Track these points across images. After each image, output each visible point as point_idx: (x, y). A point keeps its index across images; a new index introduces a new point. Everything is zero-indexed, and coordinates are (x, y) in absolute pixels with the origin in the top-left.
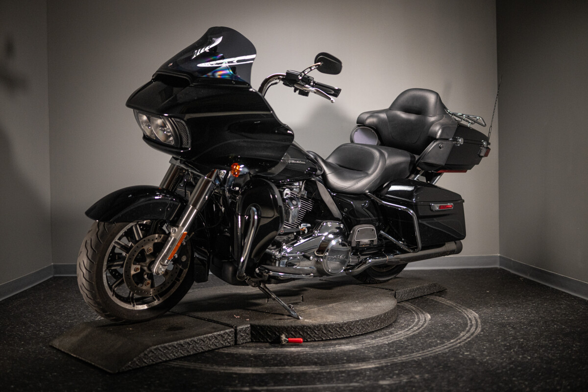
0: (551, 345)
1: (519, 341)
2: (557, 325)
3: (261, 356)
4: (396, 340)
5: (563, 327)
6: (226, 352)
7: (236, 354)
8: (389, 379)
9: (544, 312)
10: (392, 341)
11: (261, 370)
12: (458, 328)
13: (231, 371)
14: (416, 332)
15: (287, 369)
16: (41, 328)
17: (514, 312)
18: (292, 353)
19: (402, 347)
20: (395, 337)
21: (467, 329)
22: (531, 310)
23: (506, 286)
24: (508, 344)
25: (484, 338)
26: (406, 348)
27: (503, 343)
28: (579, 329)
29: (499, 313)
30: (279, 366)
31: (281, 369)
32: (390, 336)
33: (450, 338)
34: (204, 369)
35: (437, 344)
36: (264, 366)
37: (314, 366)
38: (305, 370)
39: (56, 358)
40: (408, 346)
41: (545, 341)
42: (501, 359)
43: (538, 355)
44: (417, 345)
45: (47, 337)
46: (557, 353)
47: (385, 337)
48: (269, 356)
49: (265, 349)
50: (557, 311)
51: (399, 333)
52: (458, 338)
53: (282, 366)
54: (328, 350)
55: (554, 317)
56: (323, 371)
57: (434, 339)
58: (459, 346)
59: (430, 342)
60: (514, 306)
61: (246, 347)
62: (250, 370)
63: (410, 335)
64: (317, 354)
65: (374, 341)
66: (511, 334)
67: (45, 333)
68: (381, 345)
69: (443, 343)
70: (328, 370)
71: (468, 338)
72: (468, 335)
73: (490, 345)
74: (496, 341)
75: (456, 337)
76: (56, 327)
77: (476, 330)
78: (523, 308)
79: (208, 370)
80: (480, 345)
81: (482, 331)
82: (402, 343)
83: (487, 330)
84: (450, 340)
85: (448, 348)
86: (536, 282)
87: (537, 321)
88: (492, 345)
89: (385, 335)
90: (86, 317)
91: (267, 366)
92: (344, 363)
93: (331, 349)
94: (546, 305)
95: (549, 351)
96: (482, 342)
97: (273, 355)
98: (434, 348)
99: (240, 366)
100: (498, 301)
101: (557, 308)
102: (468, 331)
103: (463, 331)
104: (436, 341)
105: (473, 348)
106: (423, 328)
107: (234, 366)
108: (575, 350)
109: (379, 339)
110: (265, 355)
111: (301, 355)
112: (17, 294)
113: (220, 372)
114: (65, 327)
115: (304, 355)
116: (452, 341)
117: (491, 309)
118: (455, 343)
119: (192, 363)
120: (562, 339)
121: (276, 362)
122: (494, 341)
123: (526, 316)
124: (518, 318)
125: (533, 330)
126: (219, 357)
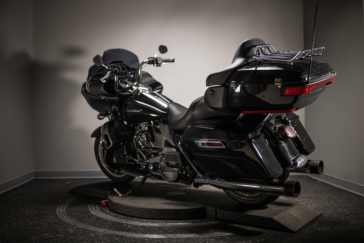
0: (338, 221)
1: (318, 219)
2: (341, 210)
3: (161, 227)
5: (345, 210)
6: (141, 225)
7: (147, 226)
8: (241, 242)
9: (333, 202)
11: (162, 236)
13: (144, 237)
15: (178, 235)
16: (27, 210)
17: (315, 201)
18: (181, 226)
22: (325, 200)
23: (309, 186)
28: (354, 212)
30: (173, 234)
31: (174, 235)
34: (127, 235)
36: (164, 234)
37: (194, 234)
38: (189, 236)
39: (36, 229)
42: (308, 230)
43: (330, 228)
45: (31, 216)
46: (342, 227)
48: (167, 228)
49: (164, 223)
50: (341, 201)
53: (175, 234)
54: (203, 224)
55: (339, 205)
56: (200, 237)
60: (315, 198)
61: (153, 222)
62: (155, 236)
64: (196, 226)
67: (29, 213)
70: (203, 236)
78: (320, 199)
79: (130, 236)
86: (328, 183)
87: (329, 207)
90: (55, 204)
91: (166, 234)
92: (213, 232)
93: (205, 223)
94: (334, 198)
95: (336, 225)
97: (169, 227)
99: (150, 234)
100: (305, 195)
101: (341, 199)
107: (146, 233)
108: (352, 225)
110: (165, 227)
111: (187, 227)
113: (137, 238)
115: (188, 227)
119: (120, 232)
120: (344, 218)
121: (171, 231)
123: (322, 204)
124: (317, 205)
125: (327, 212)
126: (137, 228)
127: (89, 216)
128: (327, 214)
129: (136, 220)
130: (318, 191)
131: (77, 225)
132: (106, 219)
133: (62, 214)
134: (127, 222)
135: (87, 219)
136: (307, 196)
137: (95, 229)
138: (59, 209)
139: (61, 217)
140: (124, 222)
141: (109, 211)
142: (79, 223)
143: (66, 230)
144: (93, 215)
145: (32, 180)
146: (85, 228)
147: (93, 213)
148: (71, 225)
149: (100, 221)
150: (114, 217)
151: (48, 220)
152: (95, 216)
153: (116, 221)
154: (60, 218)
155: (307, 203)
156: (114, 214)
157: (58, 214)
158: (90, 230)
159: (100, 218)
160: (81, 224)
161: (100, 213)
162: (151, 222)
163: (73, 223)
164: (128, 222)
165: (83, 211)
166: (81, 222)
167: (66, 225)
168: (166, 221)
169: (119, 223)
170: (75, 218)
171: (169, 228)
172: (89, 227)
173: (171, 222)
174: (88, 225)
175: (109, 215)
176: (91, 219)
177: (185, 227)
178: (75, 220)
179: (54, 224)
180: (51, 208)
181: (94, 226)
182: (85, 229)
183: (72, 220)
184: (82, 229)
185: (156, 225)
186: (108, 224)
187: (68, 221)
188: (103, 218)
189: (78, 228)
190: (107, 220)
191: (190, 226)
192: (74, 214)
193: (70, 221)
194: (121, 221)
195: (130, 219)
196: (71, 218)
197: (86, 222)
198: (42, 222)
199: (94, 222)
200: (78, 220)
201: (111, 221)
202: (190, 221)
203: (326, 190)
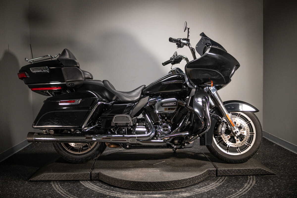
1: (276, 191)
2: (296, 179)
4: (211, 189)
9: (288, 169)
10: (209, 189)
12: (243, 181)
14: (221, 184)
17: (272, 169)
19: (214, 194)
20: (210, 187)
21: (248, 181)
22: (281, 167)
24: (270, 193)
25: (257, 188)
26: (216, 196)
27: (267, 192)
32: (208, 186)
33: (240, 188)
35: (233, 193)
40: (217, 194)
41: (290, 190)
44: (222, 193)
47: (205, 187)
49: (142, 195)
50: (295, 168)
51: (212, 184)
52: (244, 188)
54: (175, 196)
55: (293, 173)
57: (231, 188)
58: (245, 194)
59: (229, 191)
60: (272, 165)
61: (132, 193)
63: (218, 185)
65: (199, 190)
66: (271, 185)
68: (203, 193)
69: (236, 192)
71: (249, 188)
72: (249, 186)
73: (261, 193)
74: (264, 190)
75: (242, 187)
77: (253, 182)
78: (277, 166)
80: (256, 193)
81: (256, 183)
82: (214, 192)
83: (258, 182)
84: (239, 190)
85: (238, 196)
86: (282, 147)
87: (285, 176)
88: (262, 193)
89: (205, 185)
93: (177, 195)
94: (289, 164)
96: (256, 191)
98: (231, 195)
100: (263, 160)
101: (294, 166)
102: (249, 183)
103: (246, 182)
104: (232, 190)
105: (252, 196)
106: (225, 180)
109: (202, 188)
116: (241, 190)
118: (242, 192)
122: (263, 190)
123: (279, 172)
125: (283, 182)
128: (283, 184)
129: (118, 191)
130: (274, 156)
132: (92, 189)
133: (56, 184)
134: (110, 193)
135: (76, 189)
136: (265, 162)
139: (54, 187)
140: (108, 193)
142: (69, 195)
144: (81, 184)
148: (62, 196)
149: (87, 192)
150: (99, 187)
151: (43, 191)
153: (101, 192)
154: (54, 189)
156: (99, 183)
157: (52, 183)
159: (88, 188)
161: (88, 182)
163: (64, 195)
164: (111, 193)
166: (71, 193)
168: (144, 192)
169: (103, 195)
170: (67, 189)
173: (147, 194)
175: (95, 185)
176: (80, 190)
178: (66, 191)
179: (48, 196)
186: (94, 196)
187: (60, 192)
188: (90, 189)
193: (62, 191)
194: (105, 192)
195: (113, 190)
196: (63, 188)
197: (76, 193)
198: (38, 193)
199: (82, 193)
200: (69, 191)
201: (96, 192)
202: (164, 192)
203: (281, 155)
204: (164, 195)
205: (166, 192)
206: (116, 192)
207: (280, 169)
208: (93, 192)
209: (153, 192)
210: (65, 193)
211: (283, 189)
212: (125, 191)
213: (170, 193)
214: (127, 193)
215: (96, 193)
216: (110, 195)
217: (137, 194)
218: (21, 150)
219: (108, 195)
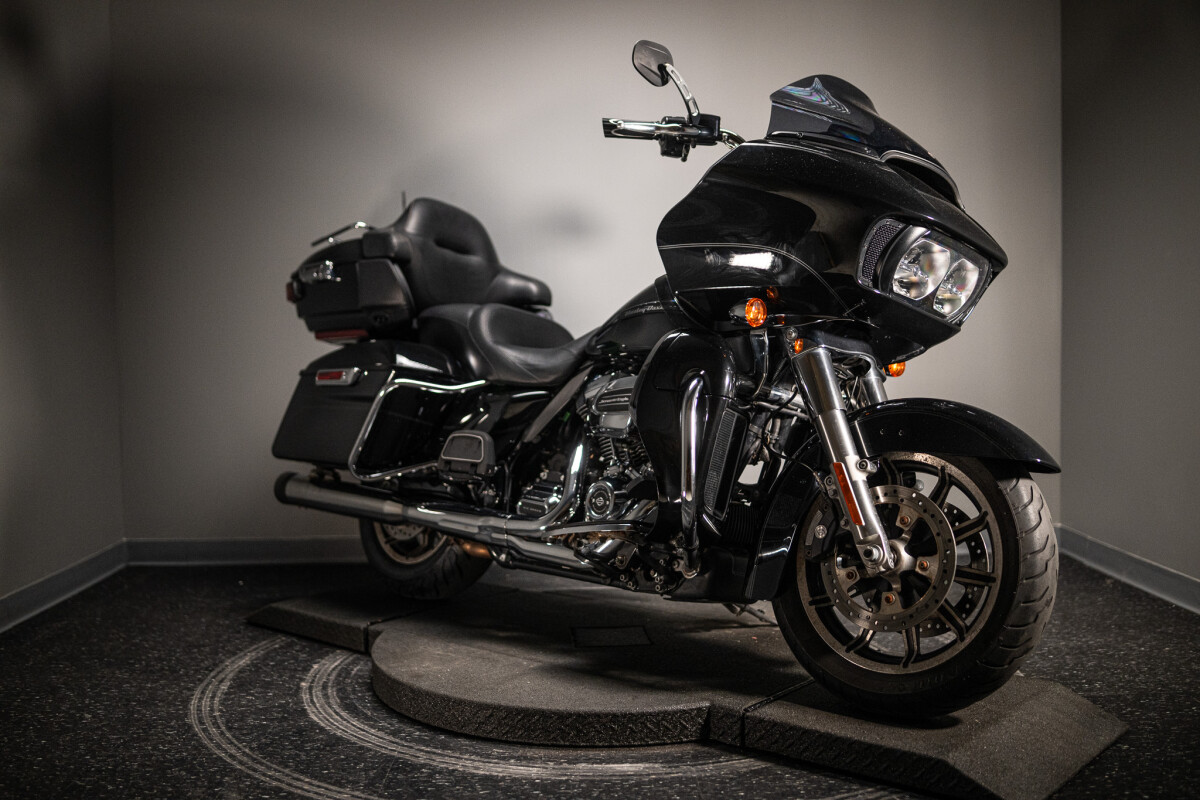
0: (1190, 761)
1: (1119, 750)
3: (556, 784)
6: (481, 772)
7: (503, 778)
9: (1166, 670)
16: (87, 701)
17: (1102, 668)
18: (625, 776)
22: (1138, 664)
23: (1077, 598)
29: (1066, 670)
39: (110, 787)
41: (1176, 748)
43: (1166, 790)
45: (98, 728)
48: (574, 788)
49: (565, 765)
54: (704, 771)
55: (1190, 684)
60: (1099, 653)
61: (526, 758)
64: (679, 780)
67: (94, 717)
76: (121, 699)
78: (1120, 658)
86: (1140, 590)
87: (1154, 695)
90: (186, 674)
93: (711, 766)
94: (1169, 651)
95: (1187, 778)
97: (581, 781)
100: (1064, 639)
101: (1192, 660)
110: (566, 782)
111: (644, 783)
112: (46, 611)
114: (138, 701)
115: (650, 782)
117: (1051, 659)
123: (1129, 681)
124: (1111, 685)
125: (1147, 719)
126: (465, 788)
127: (300, 732)
128: (1150, 725)
129: (467, 752)
130: (1108, 622)
131: (255, 770)
132: (360, 743)
133: (208, 722)
134: (434, 757)
135: (292, 742)
136: (1071, 644)
137: (317, 790)
138: (201, 699)
139: (201, 735)
140: (422, 759)
141: (374, 709)
142: (262, 764)
143: (216, 793)
144: (314, 725)
145: (120, 573)
146: (284, 786)
147: (315, 719)
148: (234, 770)
149: (339, 754)
150: (389, 734)
151: (155, 748)
152: (322, 730)
153: (396, 754)
154: (199, 740)
155: (1072, 675)
156: (388, 720)
157: (192, 720)
158: (299, 796)
159: (340, 739)
160: (269, 768)
161: (341, 717)
162: (518, 759)
163: (241, 763)
164: (439, 759)
165: (281, 705)
166: (270, 756)
167: (215, 773)
168: (572, 753)
169: (405, 763)
170: (253, 741)
171: (580, 787)
172: (298, 780)
173: (588, 760)
174: (295, 770)
175: (372, 727)
176: (308, 746)
177: (638, 784)
178: (252, 749)
179: (176, 766)
180: (170, 694)
181: (316, 778)
182: (281, 790)
183: (239, 748)
184: (272, 789)
185: (534, 771)
186: (365, 770)
187: (226, 753)
188: (348, 741)
189: (258, 787)
190: (361, 748)
191: (656, 781)
192: (250, 721)
193: (233, 751)
194: (412, 752)
195: (445, 747)
196: (238, 739)
197: (289, 757)
198: (135, 756)
199: (318, 758)
200: (260, 748)
201: (376, 752)
202: (658, 755)
203: (1137, 617)
204: (657, 766)
205: (666, 755)
206: (457, 755)
207: (1134, 671)
208: (361, 754)
209: (613, 752)
210: (248, 755)
211: (1148, 743)
212: (496, 751)
213: (681, 757)
214: (504, 759)
215: (374, 757)
216: (435, 764)
217: (544, 762)
218: (69, 599)
219: (424, 766)
